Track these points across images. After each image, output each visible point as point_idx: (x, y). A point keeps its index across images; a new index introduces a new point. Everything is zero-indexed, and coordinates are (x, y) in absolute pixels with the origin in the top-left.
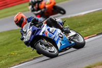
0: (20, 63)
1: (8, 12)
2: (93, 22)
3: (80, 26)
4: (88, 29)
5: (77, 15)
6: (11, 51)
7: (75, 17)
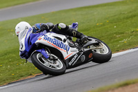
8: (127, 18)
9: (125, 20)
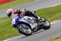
0: (17, 36)
1: (10, 5)
2: (60, 11)
3: (52, 13)
4: (57, 15)
5: (50, 6)
6: (11, 29)
7: (50, 7)
8: (7, 25)
9: (6, 26)
